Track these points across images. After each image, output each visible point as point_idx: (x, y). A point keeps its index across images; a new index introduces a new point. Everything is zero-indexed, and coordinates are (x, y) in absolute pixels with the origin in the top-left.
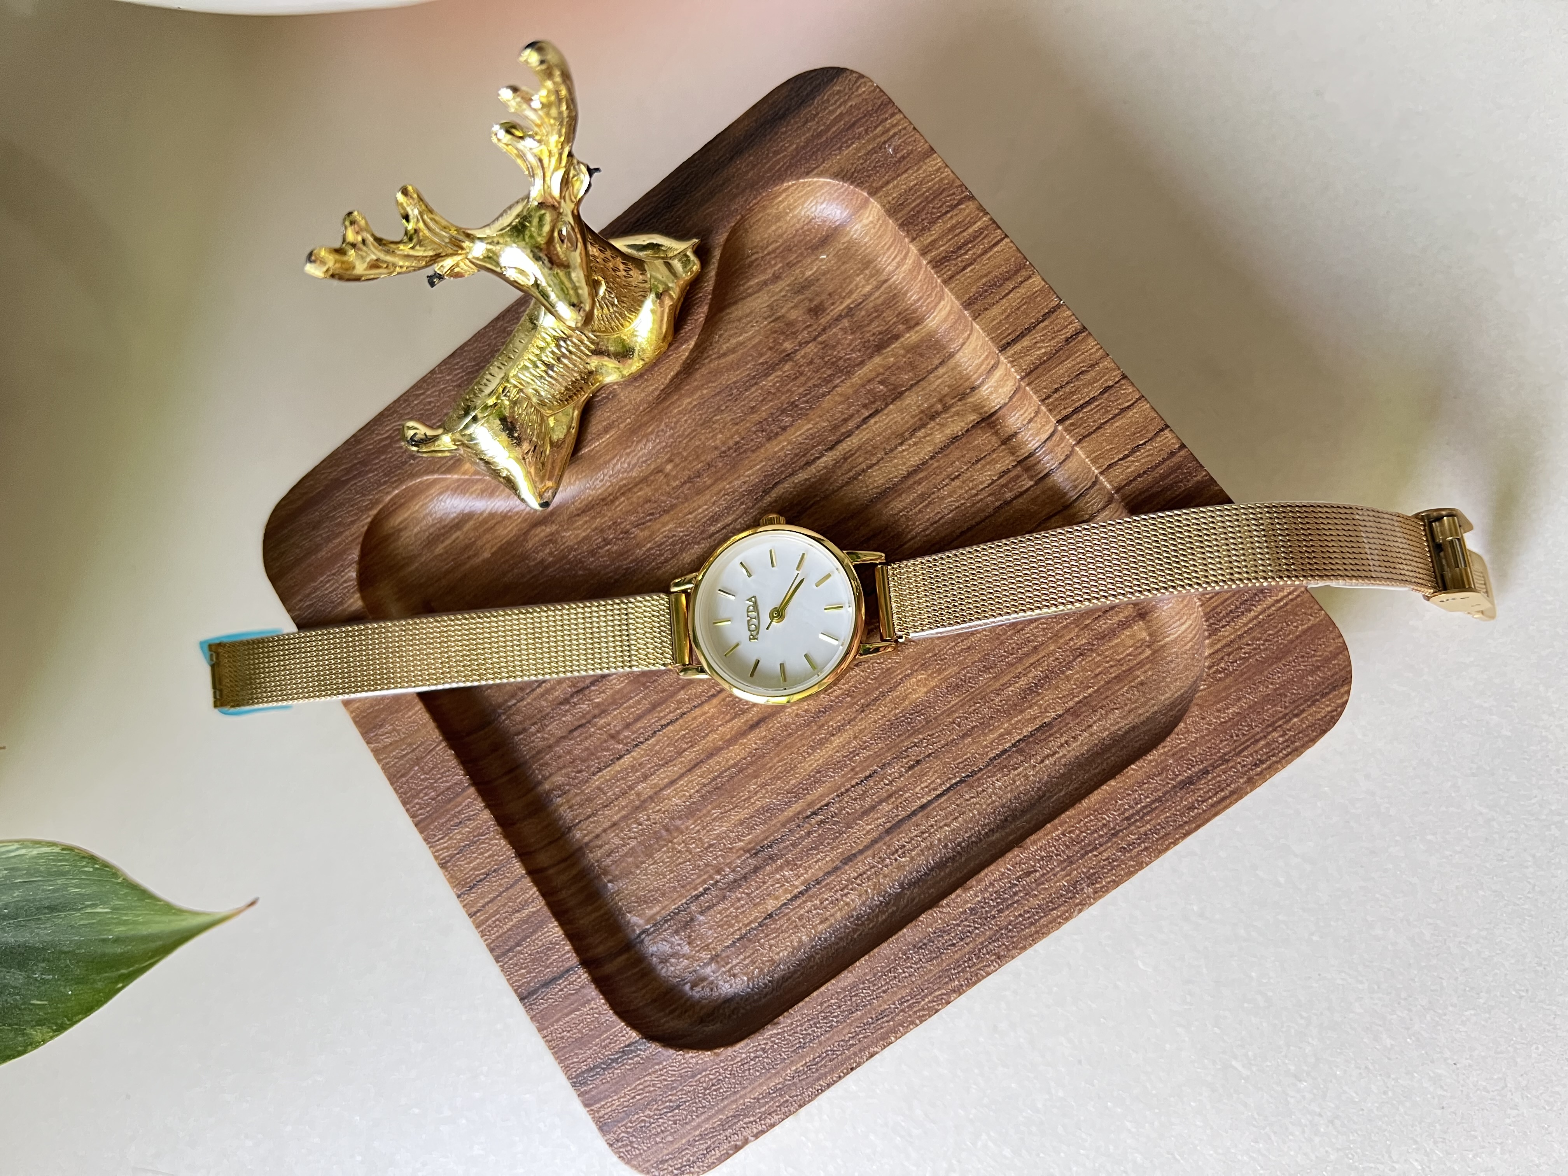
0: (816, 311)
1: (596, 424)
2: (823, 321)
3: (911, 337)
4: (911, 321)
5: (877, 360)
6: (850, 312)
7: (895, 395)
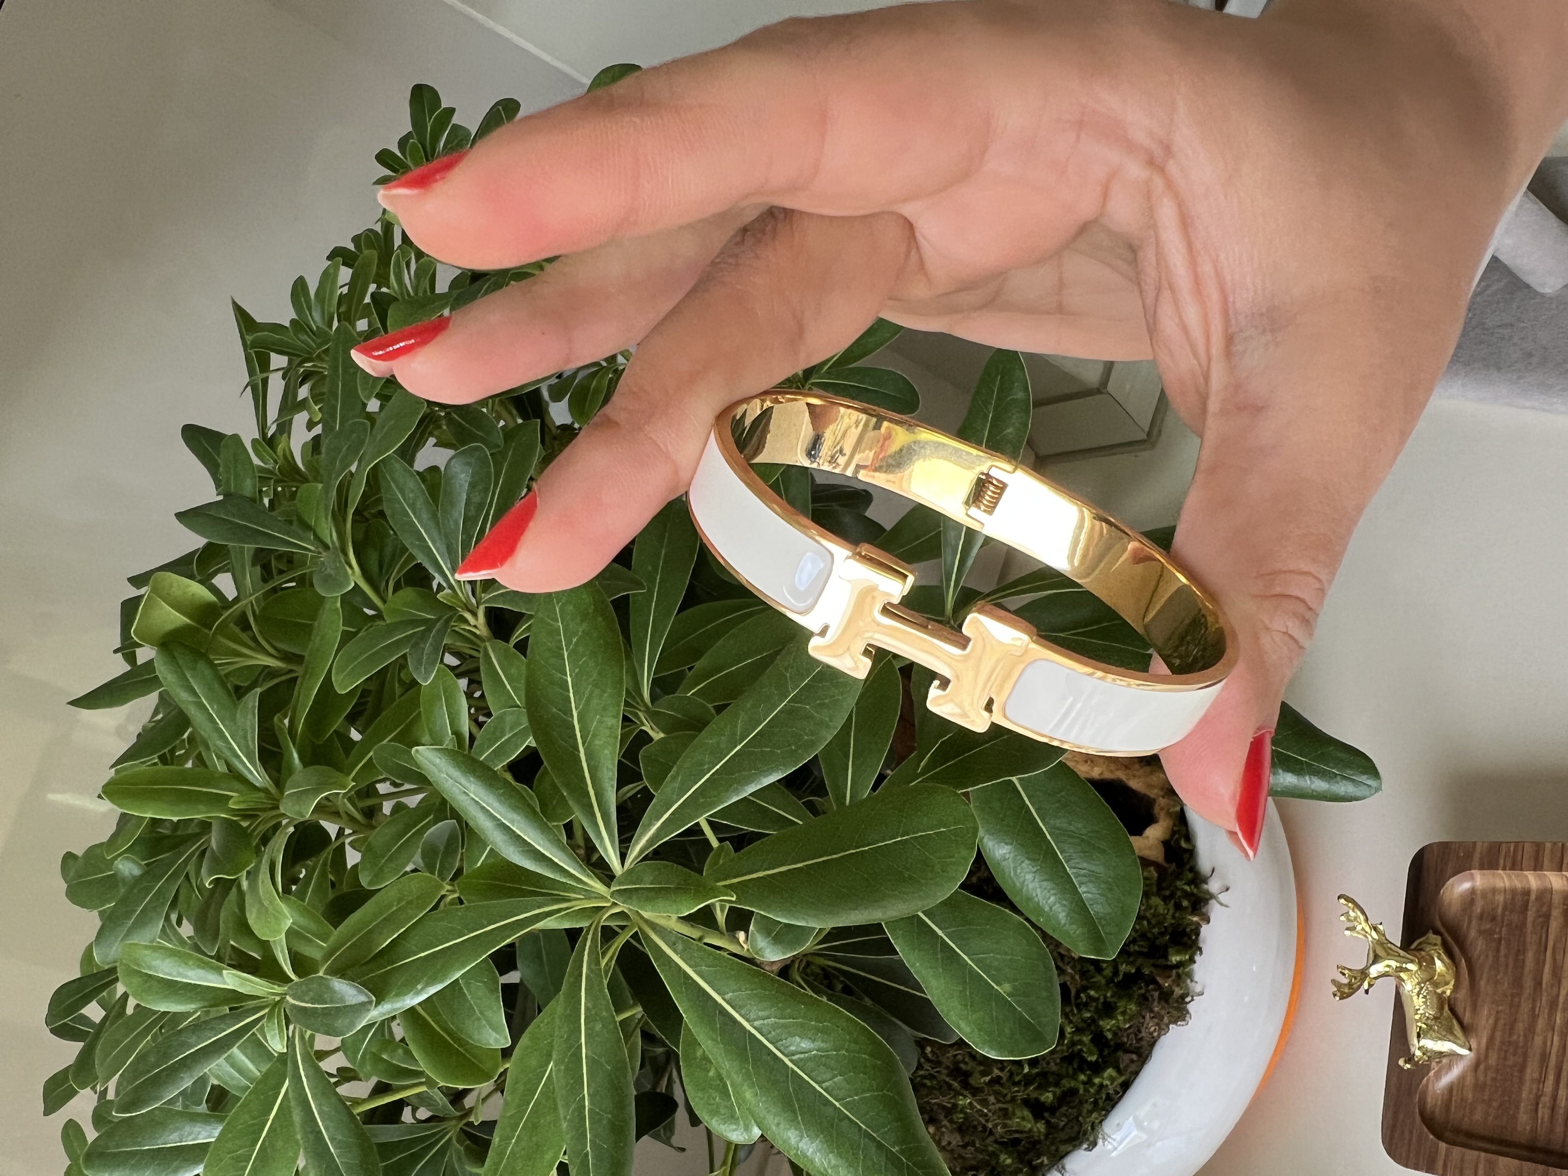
0: (1493, 919)
1: (1460, 1010)
2: (1499, 919)
3: (1533, 897)
4: (1527, 892)
5: (1529, 913)
6: (1505, 908)
7: (1547, 917)
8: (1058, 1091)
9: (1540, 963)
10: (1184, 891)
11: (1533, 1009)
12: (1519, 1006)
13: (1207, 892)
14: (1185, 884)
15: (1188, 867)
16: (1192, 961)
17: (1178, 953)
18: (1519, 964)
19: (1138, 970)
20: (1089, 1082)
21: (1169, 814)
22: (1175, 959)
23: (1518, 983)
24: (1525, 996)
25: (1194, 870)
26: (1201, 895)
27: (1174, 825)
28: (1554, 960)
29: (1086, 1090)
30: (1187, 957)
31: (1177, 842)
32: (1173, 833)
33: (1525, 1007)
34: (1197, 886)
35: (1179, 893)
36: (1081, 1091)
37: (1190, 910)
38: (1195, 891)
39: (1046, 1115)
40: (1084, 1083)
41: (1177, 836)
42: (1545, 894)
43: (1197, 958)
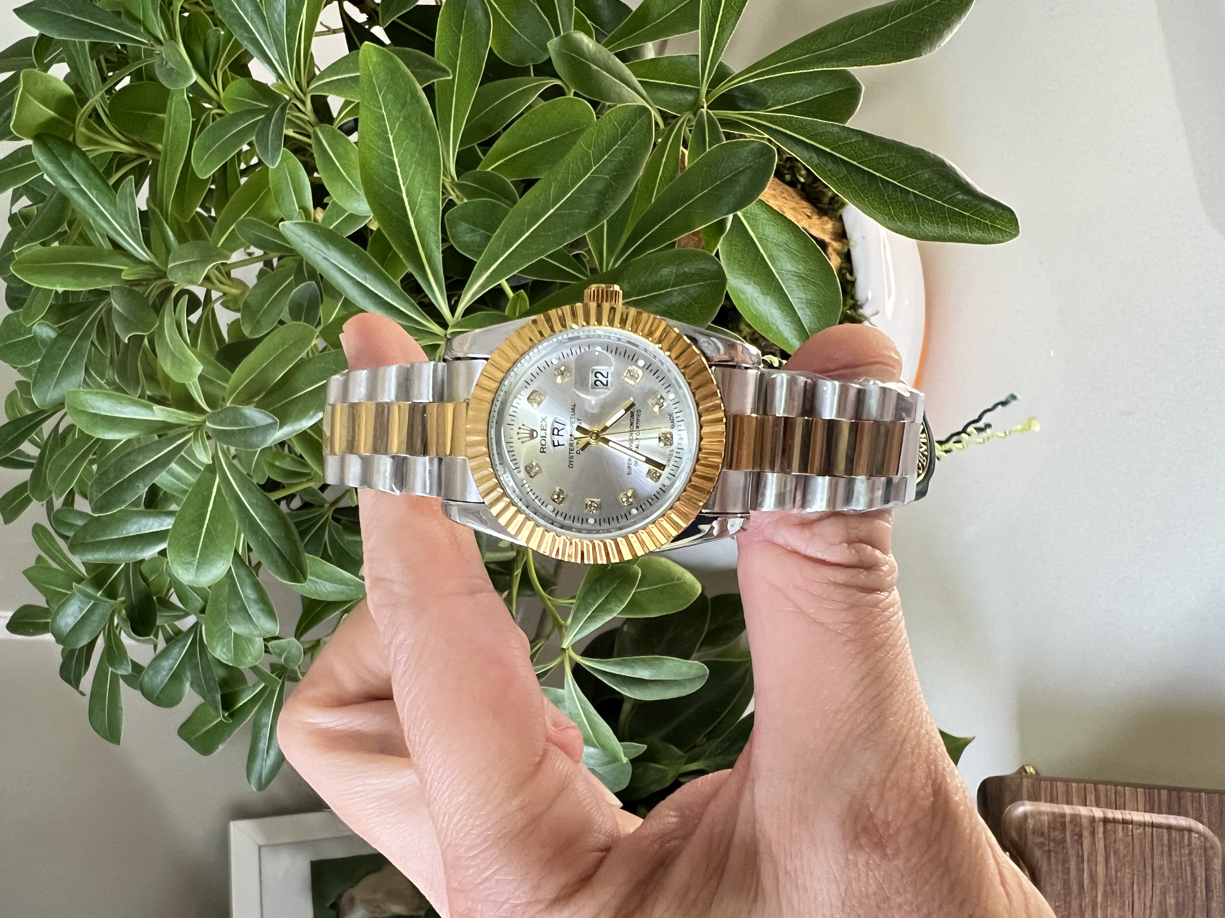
0: (1043, 834)
2: (1047, 835)
3: (1068, 821)
4: (1063, 817)
5: (1067, 831)
6: (1049, 827)
7: (1080, 836)
9: (1080, 871)
11: (1081, 906)
12: (1070, 903)
18: (1067, 871)
23: (1066, 884)
24: (1074, 896)
28: (1091, 871)
33: (1075, 904)
42: (1075, 817)
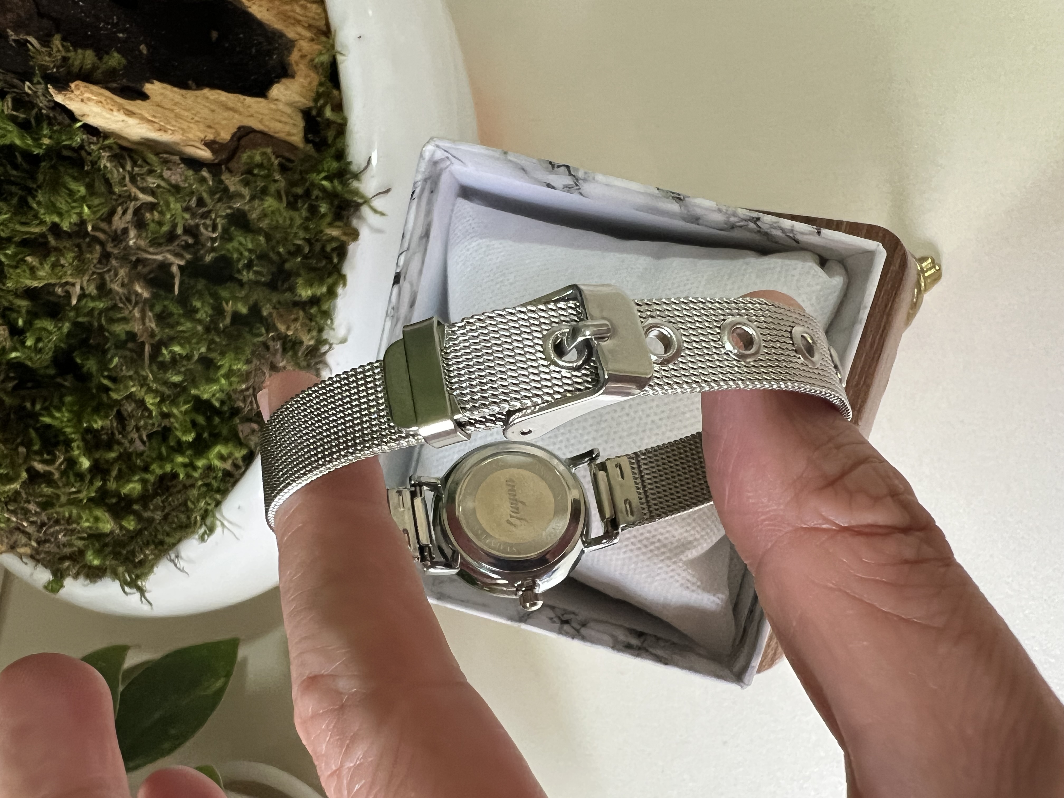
8: (151, 478)
10: (323, 189)
13: (356, 193)
14: (325, 178)
15: (333, 151)
16: (332, 293)
17: (310, 284)
19: (255, 310)
20: (191, 465)
21: (314, 67)
22: (305, 293)
25: (341, 155)
26: (348, 196)
27: (321, 84)
29: (188, 476)
30: (324, 289)
31: (320, 111)
32: (318, 96)
34: (345, 184)
35: (316, 193)
36: (182, 476)
37: (328, 219)
38: (339, 188)
39: (136, 507)
40: (185, 465)
41: (321, 102)
43: (340, 290)
